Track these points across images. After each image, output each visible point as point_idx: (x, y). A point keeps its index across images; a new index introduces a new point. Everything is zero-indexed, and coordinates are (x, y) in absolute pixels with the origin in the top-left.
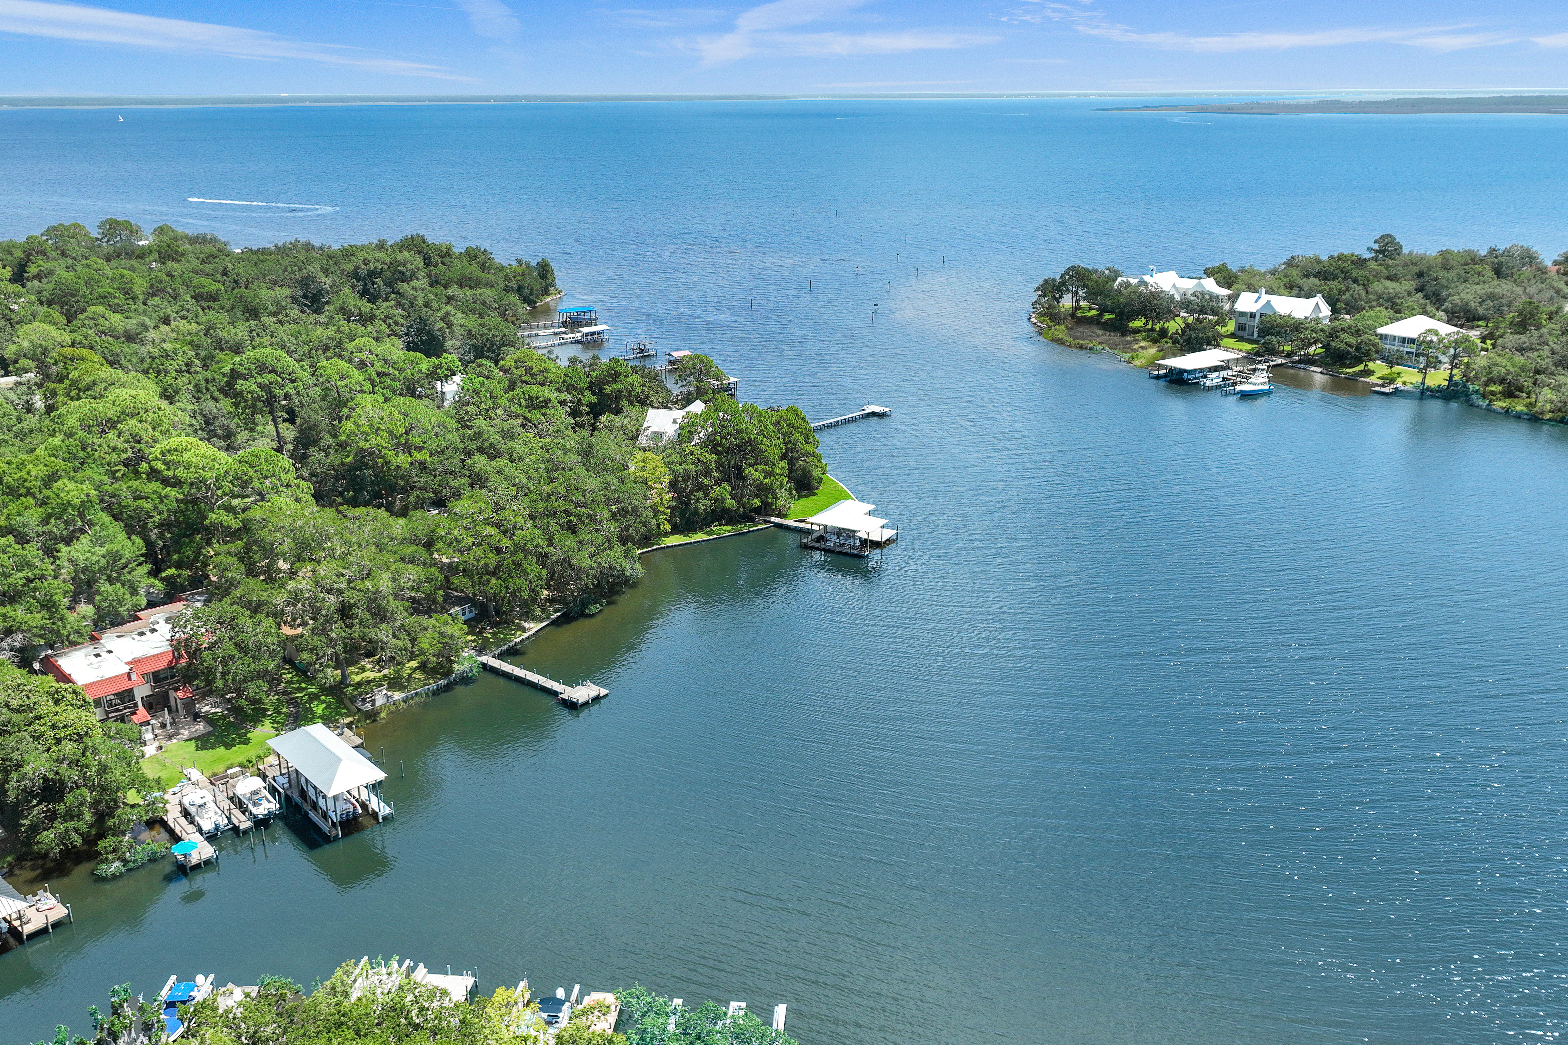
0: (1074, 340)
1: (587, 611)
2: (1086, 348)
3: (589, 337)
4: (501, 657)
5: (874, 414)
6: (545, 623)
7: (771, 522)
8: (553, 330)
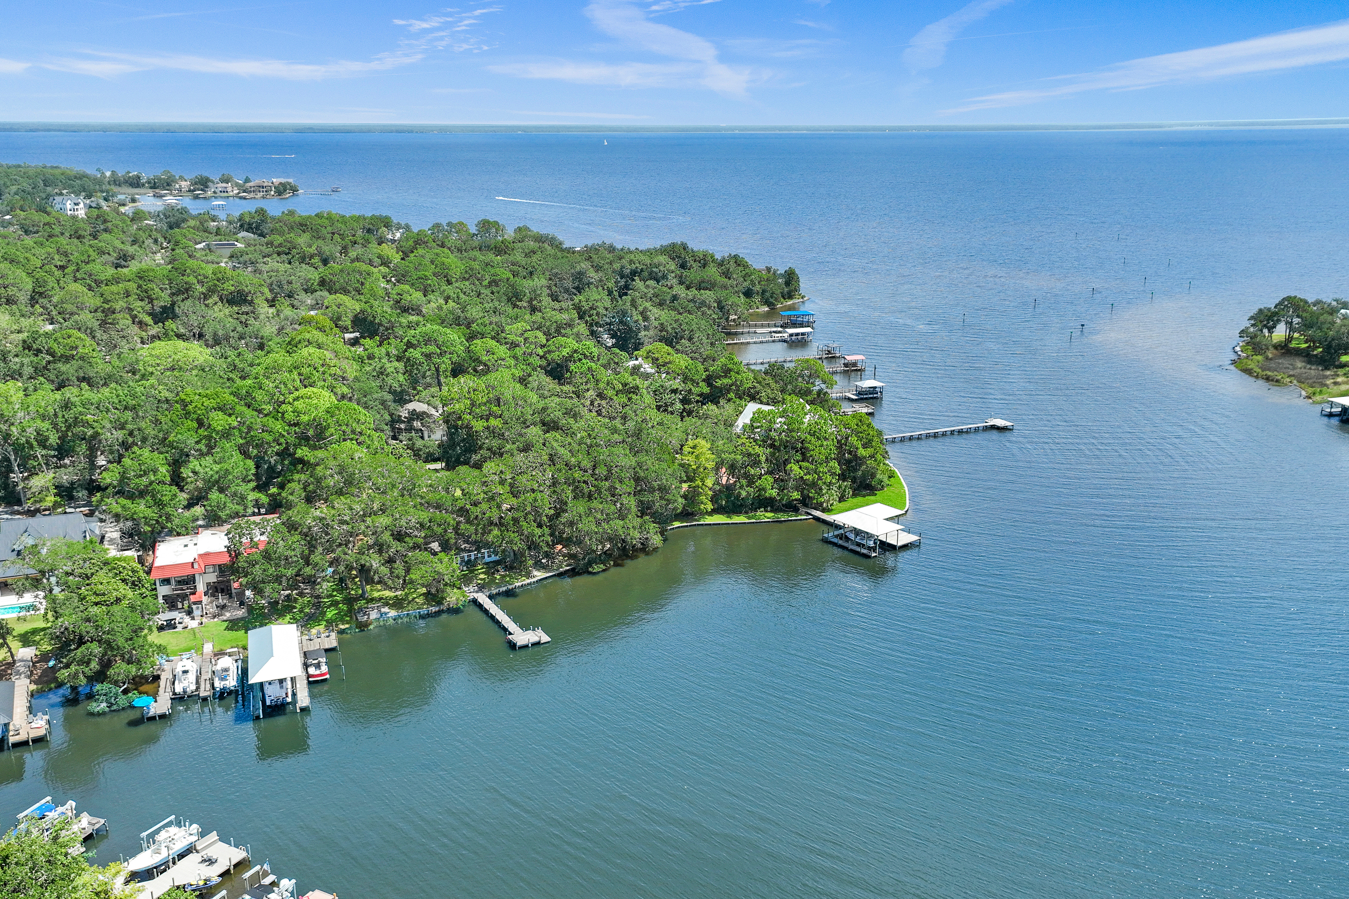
0: (1263, 371)
1: (590, 569)
2: (1272, 380)
3: (794, 338)
4: (491, 597)
5: (993, 427)
6: (551, 574)
7: (812, 515)
8: (770, 329)
